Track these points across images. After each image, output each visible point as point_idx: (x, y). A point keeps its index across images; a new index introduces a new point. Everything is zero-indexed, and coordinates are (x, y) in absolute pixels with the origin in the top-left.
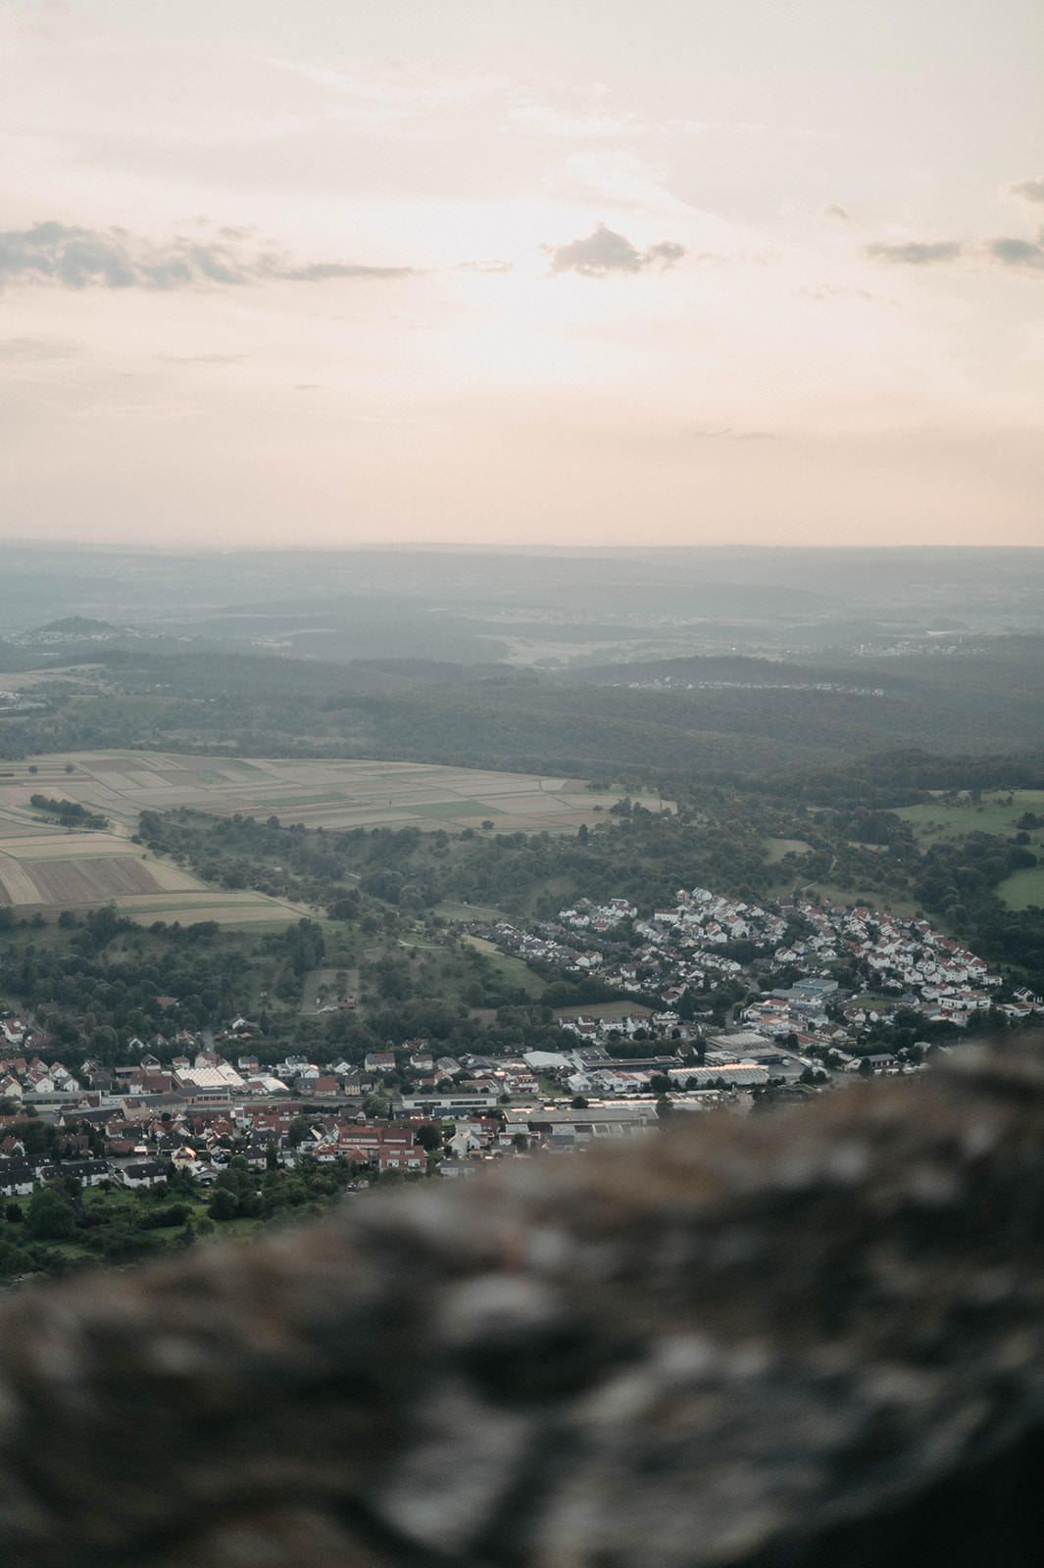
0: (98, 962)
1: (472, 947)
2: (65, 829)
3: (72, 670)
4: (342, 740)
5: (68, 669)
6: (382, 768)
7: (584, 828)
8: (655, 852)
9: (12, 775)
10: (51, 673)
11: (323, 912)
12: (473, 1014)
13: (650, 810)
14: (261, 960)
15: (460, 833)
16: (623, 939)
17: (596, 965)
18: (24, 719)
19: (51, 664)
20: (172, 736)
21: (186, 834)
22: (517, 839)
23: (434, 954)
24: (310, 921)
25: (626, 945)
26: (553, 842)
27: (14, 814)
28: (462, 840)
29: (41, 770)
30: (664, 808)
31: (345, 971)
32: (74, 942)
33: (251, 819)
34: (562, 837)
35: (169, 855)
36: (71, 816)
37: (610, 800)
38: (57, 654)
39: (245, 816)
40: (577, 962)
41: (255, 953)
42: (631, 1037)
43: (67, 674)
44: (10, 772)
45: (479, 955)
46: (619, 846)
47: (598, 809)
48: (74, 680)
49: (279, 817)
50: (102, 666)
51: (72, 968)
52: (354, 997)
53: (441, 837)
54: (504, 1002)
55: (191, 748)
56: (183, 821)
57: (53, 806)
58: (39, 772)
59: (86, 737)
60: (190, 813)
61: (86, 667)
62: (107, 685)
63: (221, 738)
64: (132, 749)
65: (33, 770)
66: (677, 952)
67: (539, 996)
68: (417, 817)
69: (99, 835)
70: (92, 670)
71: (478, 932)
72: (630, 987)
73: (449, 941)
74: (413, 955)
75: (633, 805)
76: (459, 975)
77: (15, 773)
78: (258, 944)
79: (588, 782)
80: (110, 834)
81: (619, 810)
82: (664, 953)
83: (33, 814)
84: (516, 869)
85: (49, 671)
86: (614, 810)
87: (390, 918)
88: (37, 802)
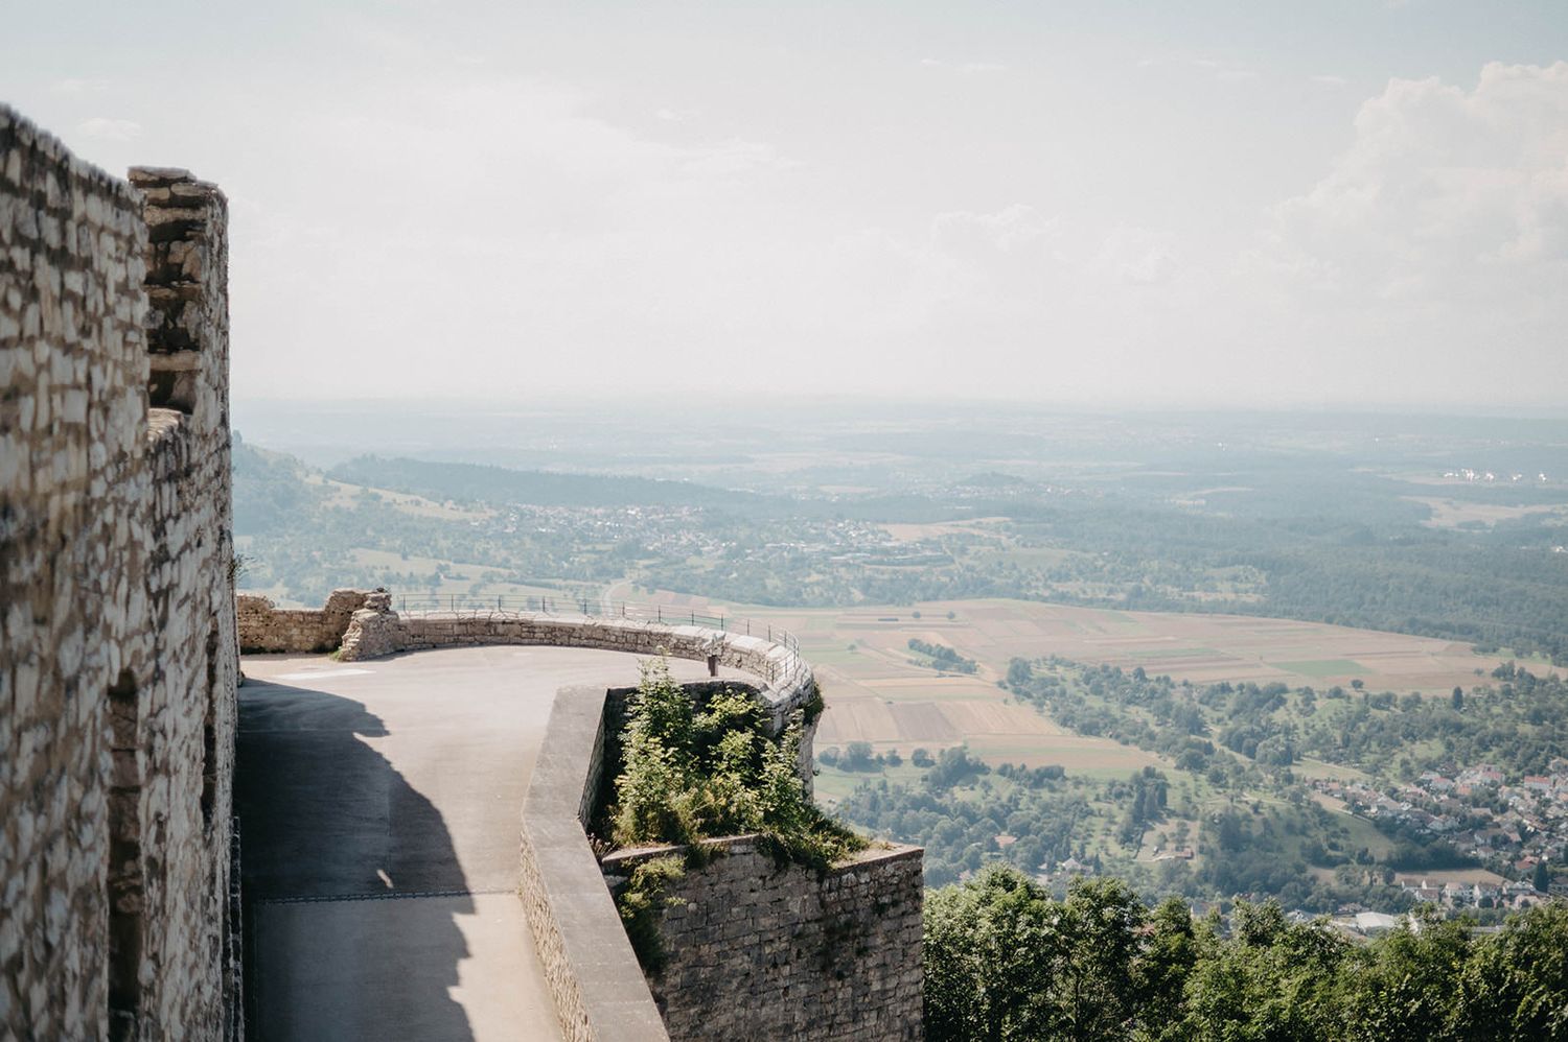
0: (945, 800)
1: (1318, 805)
2: (937, 672)
3: (978, 523)
4: (1231, 597)
5: (973, 522)
6: (1260, 624)
7: (1458, 692)
8: (1536, 718)
9: (897, 620)
10: (958, 526)
11: (1171, 762)
12: (1312, 871)
13: (1535, 676)
14: (1103, 806)
15: (1327, 690)
16: (1486, 805)
17: (1450, 830)
18: (920, 568)
19: (961, 517)
20: (1062, 588)
21: (1054, 682)
22: (1386, 701)
23: (1278, 809)
24: (1154, 769)
25: (1488, 811)
26: (1425, 703)
27: (891, 656)
28: (1329, 697)
29: (925, 616)
30: (1553, 673)
31: (1185, 821)
32: (925, 779)
33: (1118, 670)
34: (1436, 699)
35: (1030, 701)
36: (946, 660)
37: (1493, 663)
38: (969, 508)
39: (1112, 666)
40: (1429, 826)
41: (1097, 799)
42: (1477, 904)
43: (972, 526)
44: (894, 617)
45: (1324, 812)
46: (1496, 710)
47: (1479, 672)
48: (976, 532)
49: (1145, 669)
50: (1007, 519)
51: (917, 804)
52: (1192, 847)
53: (1308, 695)
54: (1346, 861)
55: (1078, 600)
56: (1052, 668)
57: (928, 650)
58: (922, 618)
59: (978, 587)
60: (1059, 662)
61: (992, 520)
62: (1010, 538)
63: (1111, 591)
64: (1017, 598)
65: (917, 616)
66: (1542, 822)
67: (1383, 858)
68: (1286, 672)
69: (968, 679)
70: (998, 523)
71: (1330, 790)
72: (1482, 854)
73: (1296, 798)
74: (1256, 808)
75: (1516, 669)
76: (1303, 832)
77: (899, 618)
78: (1102, 790)
79: (1474, 645)
80: (979, 678)
81: (1503, 673)
82: (1528, 822)
83: (908, 657)
84: (1381, 728)
85: (955, 523)
86: (1498, 674)
87: (1239, 770)
88: (914, 645)
